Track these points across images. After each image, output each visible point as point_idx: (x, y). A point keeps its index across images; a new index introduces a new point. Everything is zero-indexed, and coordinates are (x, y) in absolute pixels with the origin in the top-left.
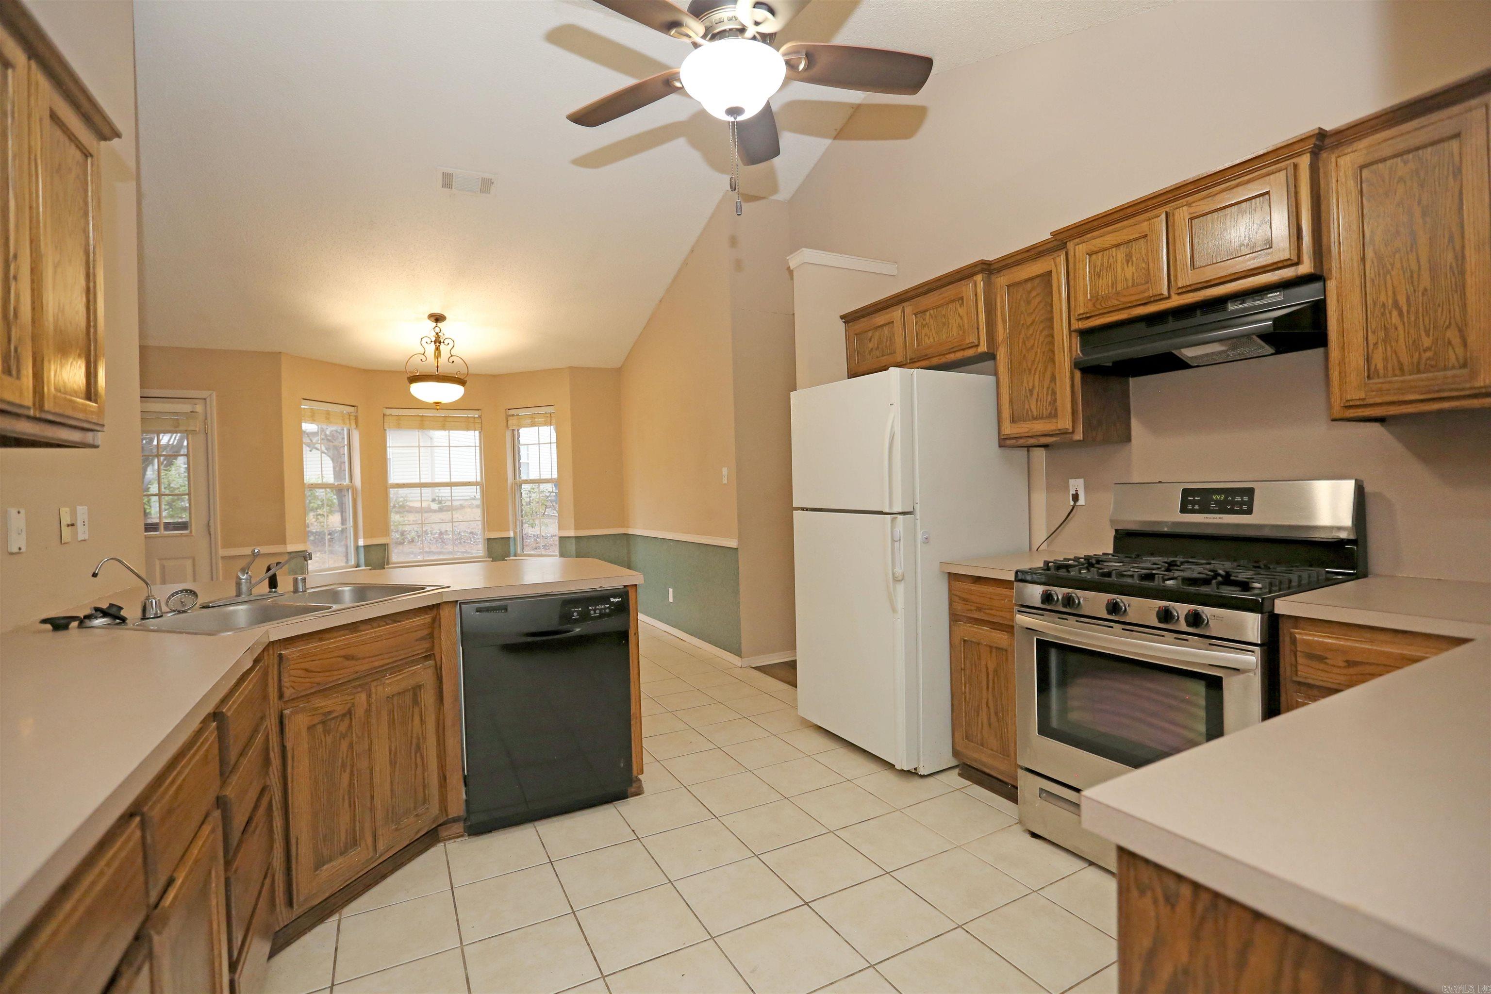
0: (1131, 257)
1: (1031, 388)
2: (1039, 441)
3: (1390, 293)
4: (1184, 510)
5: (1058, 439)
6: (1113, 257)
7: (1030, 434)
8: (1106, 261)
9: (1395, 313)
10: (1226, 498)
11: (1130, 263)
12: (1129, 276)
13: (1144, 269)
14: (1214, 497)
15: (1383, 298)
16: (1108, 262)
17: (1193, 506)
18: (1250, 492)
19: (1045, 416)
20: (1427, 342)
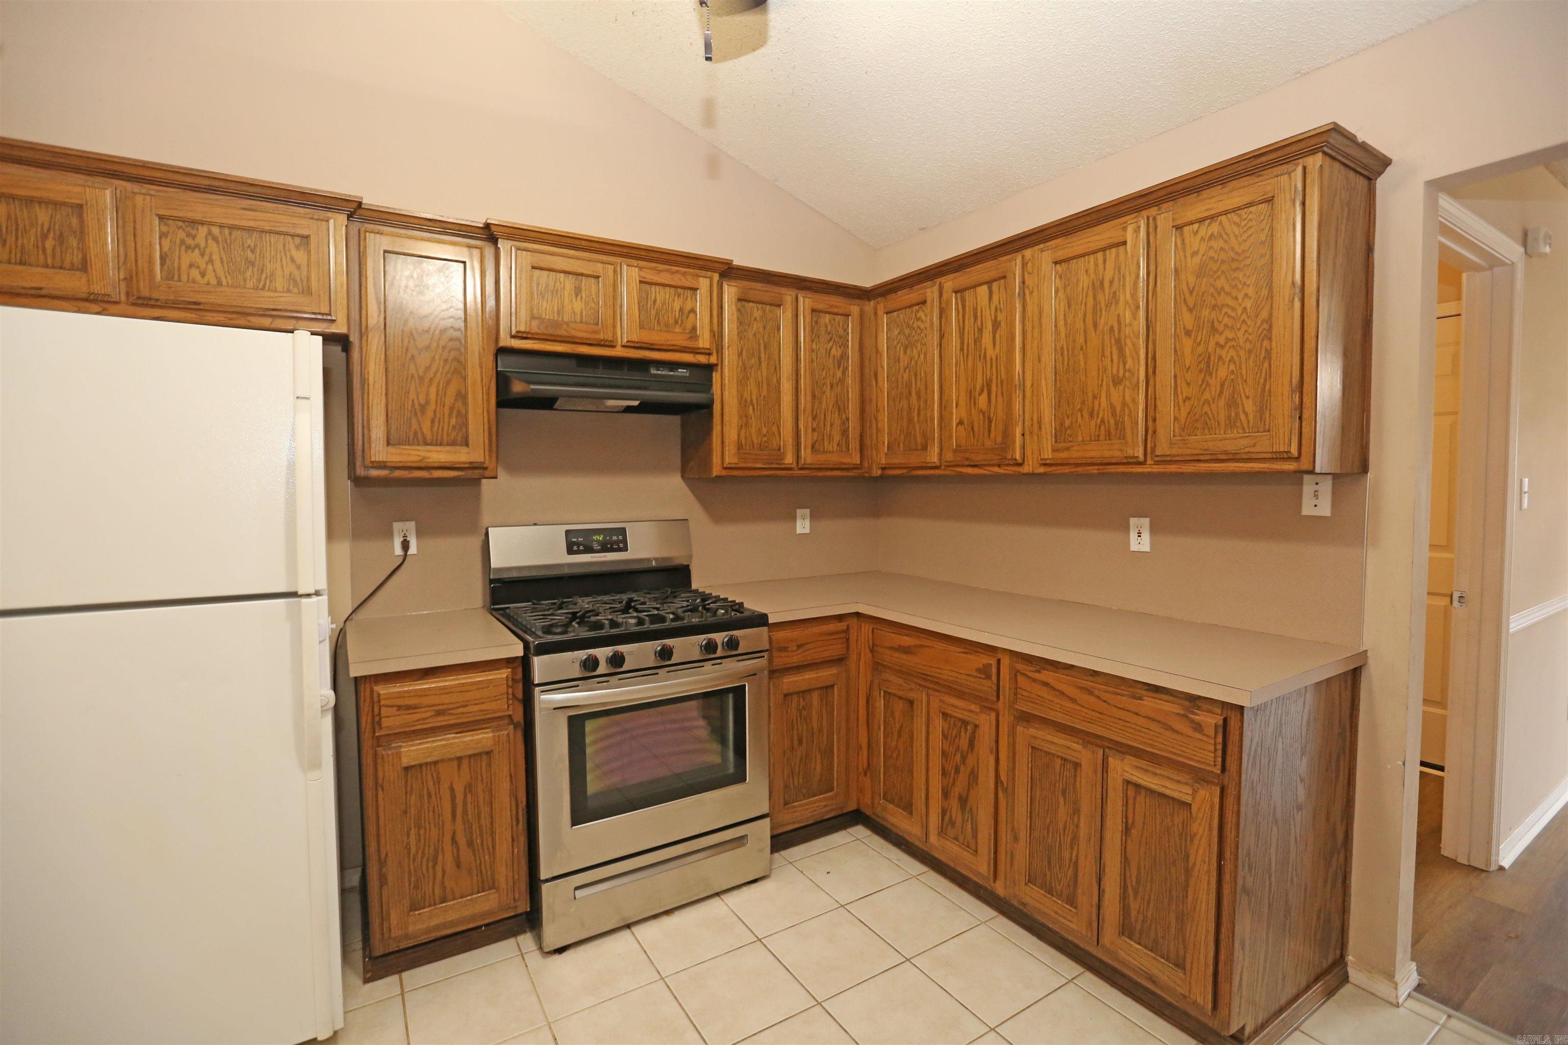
0: (581, 291)
1: (422, 402)
2: (431, 474)
3: (749, 393)
4: (570, 551)
5: (463, 473)
6: (561, 283)
7: (422, 465)
8: (552, 283)
9: (751, 408)
10: (605, 537)
11: (579, 298)
12: (578, 310)
13: (593, 309)
14: (594, 538)
15: (745, 396)
16: (554, 286)
17: (578, 547)
18: (623, 531)
19: (445, 442)
20: (764, 431)
